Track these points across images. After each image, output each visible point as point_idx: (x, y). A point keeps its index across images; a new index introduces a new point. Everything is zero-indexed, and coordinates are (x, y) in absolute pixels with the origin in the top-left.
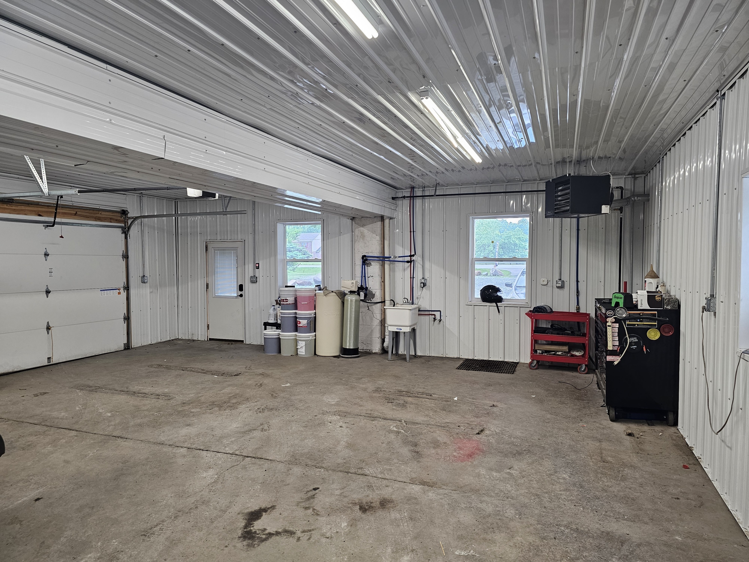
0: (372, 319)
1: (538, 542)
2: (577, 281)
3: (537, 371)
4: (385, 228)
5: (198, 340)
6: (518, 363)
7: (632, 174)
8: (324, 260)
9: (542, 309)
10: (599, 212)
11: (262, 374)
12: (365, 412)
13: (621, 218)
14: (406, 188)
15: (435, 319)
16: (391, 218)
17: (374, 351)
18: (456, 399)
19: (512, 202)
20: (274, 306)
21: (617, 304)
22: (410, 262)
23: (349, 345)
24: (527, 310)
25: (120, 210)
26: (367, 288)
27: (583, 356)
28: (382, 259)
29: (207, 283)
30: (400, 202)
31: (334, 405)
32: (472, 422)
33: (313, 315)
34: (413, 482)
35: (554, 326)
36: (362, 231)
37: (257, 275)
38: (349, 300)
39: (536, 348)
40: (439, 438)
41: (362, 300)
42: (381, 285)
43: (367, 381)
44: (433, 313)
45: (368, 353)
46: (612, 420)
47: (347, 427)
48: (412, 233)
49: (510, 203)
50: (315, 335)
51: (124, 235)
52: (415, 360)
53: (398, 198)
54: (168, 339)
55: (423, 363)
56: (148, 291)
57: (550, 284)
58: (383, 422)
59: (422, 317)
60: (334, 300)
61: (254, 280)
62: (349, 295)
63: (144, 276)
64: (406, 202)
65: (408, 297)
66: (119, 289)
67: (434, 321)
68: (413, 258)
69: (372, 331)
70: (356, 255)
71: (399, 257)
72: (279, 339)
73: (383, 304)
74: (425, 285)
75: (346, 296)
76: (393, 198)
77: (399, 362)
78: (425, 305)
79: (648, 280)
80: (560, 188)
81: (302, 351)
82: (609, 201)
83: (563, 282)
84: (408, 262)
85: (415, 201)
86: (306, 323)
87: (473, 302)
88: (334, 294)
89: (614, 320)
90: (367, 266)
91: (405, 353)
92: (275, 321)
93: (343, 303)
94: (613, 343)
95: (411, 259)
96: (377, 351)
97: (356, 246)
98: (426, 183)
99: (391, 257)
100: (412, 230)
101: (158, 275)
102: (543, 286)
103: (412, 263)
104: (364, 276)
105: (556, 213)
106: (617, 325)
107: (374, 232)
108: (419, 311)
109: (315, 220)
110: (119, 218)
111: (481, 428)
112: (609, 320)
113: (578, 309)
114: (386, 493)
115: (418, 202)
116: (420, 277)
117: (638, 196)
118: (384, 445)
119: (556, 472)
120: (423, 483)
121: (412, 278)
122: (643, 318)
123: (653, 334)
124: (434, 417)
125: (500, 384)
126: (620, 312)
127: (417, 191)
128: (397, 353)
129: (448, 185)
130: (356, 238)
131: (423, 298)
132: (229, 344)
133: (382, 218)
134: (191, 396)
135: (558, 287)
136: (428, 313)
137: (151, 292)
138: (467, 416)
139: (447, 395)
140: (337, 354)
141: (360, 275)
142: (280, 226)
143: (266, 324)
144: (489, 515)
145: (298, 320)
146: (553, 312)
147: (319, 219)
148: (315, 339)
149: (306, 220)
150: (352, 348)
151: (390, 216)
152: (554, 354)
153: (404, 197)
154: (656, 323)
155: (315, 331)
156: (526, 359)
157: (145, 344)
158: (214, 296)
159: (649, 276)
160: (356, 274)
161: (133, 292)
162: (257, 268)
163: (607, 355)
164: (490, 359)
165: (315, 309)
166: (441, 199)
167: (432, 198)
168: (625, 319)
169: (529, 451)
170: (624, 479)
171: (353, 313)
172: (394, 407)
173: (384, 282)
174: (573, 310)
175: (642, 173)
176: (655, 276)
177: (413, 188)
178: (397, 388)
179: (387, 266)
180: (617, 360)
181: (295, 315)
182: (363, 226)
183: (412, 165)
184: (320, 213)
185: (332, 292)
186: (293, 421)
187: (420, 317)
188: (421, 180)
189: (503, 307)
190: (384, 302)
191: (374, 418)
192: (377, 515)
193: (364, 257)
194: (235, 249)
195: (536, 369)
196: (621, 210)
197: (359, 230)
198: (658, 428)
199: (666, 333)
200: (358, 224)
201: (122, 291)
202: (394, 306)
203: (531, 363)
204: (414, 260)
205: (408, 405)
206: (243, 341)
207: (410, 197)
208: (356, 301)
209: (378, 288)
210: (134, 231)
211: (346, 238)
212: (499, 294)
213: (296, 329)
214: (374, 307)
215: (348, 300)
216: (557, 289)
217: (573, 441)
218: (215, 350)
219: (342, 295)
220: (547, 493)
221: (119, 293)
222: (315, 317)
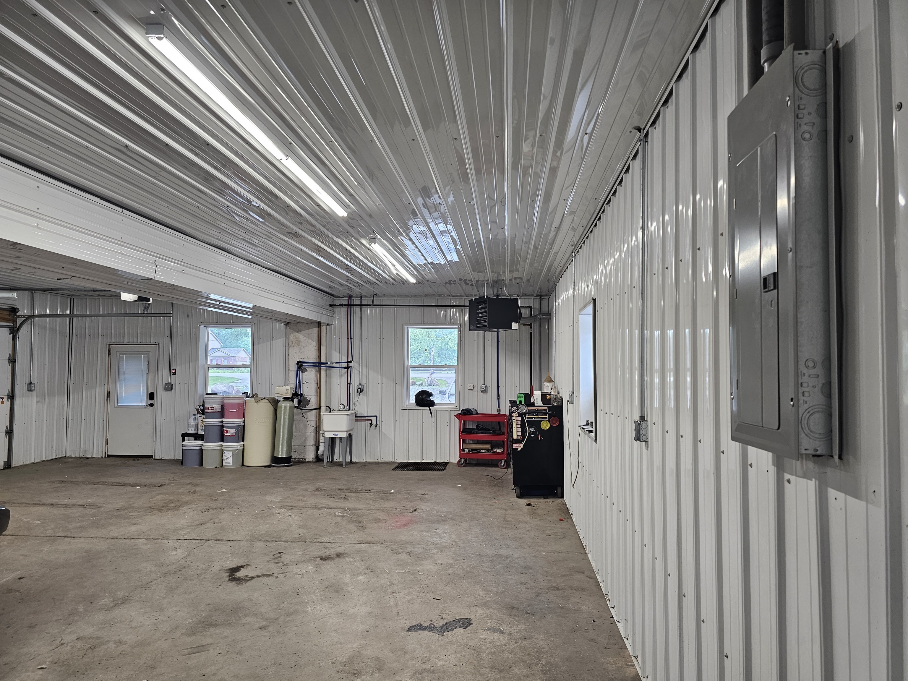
0: (306, 426)
1: (452, 562)
2: (498, 386)
3: (465, 468)
4: (322, 334)
5: (93, 458)
6: (448, 463)
7: (539, 296)
8: (253, 366)
9: (469, 411)
10: (510, 328)
11: (191, 484)
12: (310, 505)
13: (531, 333)
14: (344, 296)
15: (371, 424)
16: (328, 325)
17: (307, 460)
18: (392, 491)
19: (442, 312)
20: (195, 415)
21: (520, 402)
22: (347, 368)
23: (282, 453)
24: (457, 413)
25: (8, 307)
26: (301, 394)
27: (503, 452)
28: (319, 365)
29: (108, 392)
30: (337, 309)
31: (278, 502)
32: (407, 505)
33: (242, 423)
34: (360, 542)
35: (479, 427)
36: (297, 337)
37: (173, 382)
38: (283, 407)
39: (464, 448)
40: (379, 517)
41: (296, 407)
42: (317, 392)
43: (306, 484)
44: (369, 418)
45: (301, 462)
46: (518, 497)
47: (296, 516)
48: (350, 340)
49: (440, 313)
50: (244, 444)
51: (11, 336)
52: (351, 465)
53: (335, 305)
54: (54, 457)
55: (359, 468)
56: (35, 400)
57: (475, 389)
58: (328, 511)
59: (359, 423)
60: (266, 408)
61: (169, 387)
62: (283, 402)
63: (31, 383)
64: (344, 310)
65: (345, 402)
66: (3, 398)
67: (371, 426)
68: (350, 364)
69: (306, 439)
70: (291, 361)
71: (336, 363)
72: (202, 450)
73: (318, 410)
74: (362, 391)
75: (280, 403)
76: (331, 306)
77: (335, 468)
78: (362, 410)
79: (546, 384)
80: (481, 307)
81: (228, 462)
82: (518, 318)
83: (486, 387)
84: (345, 368)
85: (352, 309)
86: (234, 432)
87: (408, 407)
88: (266, 401)
89: (517, 415)
90: (302, 372)
91: (341, 460)
92: (196, 432)
93: (276, 410)
94: (517, 433)
95: (348, 365)
96: (311, 459)
97: (290, 351)
98: (364, 293)
99: (328, 363)
100: (349, 337)
101: (46, 382)
102: (469, 391)
103: (349, 369)
104: (298, 382)
105: (477, 327)
106: (520, 419)
107: (310, 338)
108: (356, 416)
109: (245, 323)
110: (7, 317)
111: (415, 509)
112: (514, 414)
113: (499, 411)
114: (341, 550)
115: (356, 310)
116: (358, 383)
117: (543, 314)
118: (332, 524)
119: (470, 529)
120: (369, 543)
121: (349, 384)
122: (538, 413)
123: (545, 425)
124: (374, 504)
125: (431, 479)
126: (522, 408)
127: (354, 300)
128: (332, 461)
129: (384, 296)
130: (291, 343)
131: (360, 404)
132: (134, 460)
133: (319, 324)
134: (120, 504)
135: (482, 392)
136: (365, 419)
137: (37, 402)
138: (402, 502)
139: (384, 489)
140: (268, 464)
141: (294, 381)
142: (202, 329)
143: (185, 436)
144: (420, 553)
145: (224, 429)
146: (478, 414)
147: (249, 323)
148: (243, 449)
149: (234, 323)
150: (284, 456)
151: (327, 322)
152: (479, 452)
153: (342, 305)
154: (547, 417)
155: (243, 441)
156: (455, 458)
157: (28, 463)
158: (116, 405)
159: (546, 381)
160: (290, 380)
161: (17, 401)
162: (173, 374)
163: (513, 443)
164: (423, 461)
165: (244, 417)
166: (378, 309)
167: (369, 307)
168: (525, 414)
169: (452, 519)
170: (517, 528)
171: (287, 420)
172: (337, 500)
173: (319, 388)
174: (495, 412)
175: (547, 295)
176: (551, 381)
177: (350, 297)
178: (337, 487)
179: (323, 372)
180: (519, 446)
181: (221, 424)
182: (299, 331)
183: (350, 278)
184: (250, 317)
185: (264, 398)
186: (241, 515)
187: (356, 423)
188: (359, 290)
189: (435, 411)
190: (320, 408)
191: (320, 508)
192: (335, 561)
193: (298, 362)
194: (147, 353)
195: (464, 467)
196: (531, 325)
197: (293, 336)
198: (550, 501)
199: (554, 424)
200: (293, 329)
201: (5, 400)
202: (330, 412)
203: (459, 461)
204: (351, 366)
205: (349, 499)
206: (151, 456)
207: (348, 305)
208: (290, 407)
209: (313, 395)
210: (24, 332)
211: (279, 343)
212: (432, 398)
213: (222, 439)
214: (308, 413)
215: (281, 407)
216: (481, 394)
217: (486, 511)
218: (121, 466)
219: (275, 403)
220: (462, 540)
221: (2, 403)
222: (244, 426)
